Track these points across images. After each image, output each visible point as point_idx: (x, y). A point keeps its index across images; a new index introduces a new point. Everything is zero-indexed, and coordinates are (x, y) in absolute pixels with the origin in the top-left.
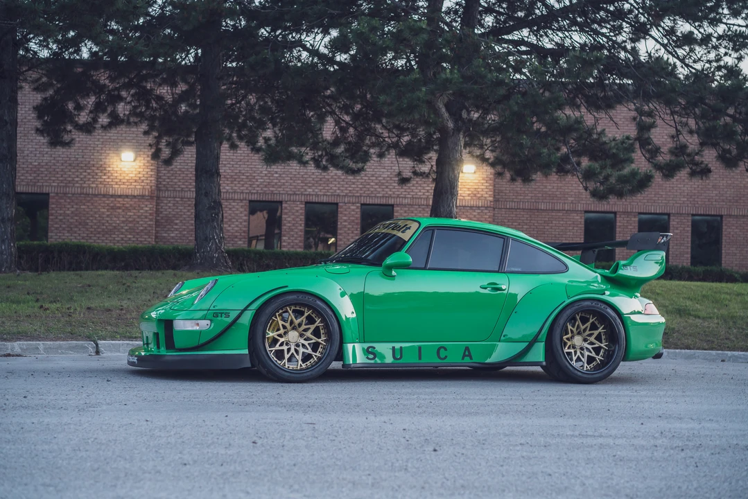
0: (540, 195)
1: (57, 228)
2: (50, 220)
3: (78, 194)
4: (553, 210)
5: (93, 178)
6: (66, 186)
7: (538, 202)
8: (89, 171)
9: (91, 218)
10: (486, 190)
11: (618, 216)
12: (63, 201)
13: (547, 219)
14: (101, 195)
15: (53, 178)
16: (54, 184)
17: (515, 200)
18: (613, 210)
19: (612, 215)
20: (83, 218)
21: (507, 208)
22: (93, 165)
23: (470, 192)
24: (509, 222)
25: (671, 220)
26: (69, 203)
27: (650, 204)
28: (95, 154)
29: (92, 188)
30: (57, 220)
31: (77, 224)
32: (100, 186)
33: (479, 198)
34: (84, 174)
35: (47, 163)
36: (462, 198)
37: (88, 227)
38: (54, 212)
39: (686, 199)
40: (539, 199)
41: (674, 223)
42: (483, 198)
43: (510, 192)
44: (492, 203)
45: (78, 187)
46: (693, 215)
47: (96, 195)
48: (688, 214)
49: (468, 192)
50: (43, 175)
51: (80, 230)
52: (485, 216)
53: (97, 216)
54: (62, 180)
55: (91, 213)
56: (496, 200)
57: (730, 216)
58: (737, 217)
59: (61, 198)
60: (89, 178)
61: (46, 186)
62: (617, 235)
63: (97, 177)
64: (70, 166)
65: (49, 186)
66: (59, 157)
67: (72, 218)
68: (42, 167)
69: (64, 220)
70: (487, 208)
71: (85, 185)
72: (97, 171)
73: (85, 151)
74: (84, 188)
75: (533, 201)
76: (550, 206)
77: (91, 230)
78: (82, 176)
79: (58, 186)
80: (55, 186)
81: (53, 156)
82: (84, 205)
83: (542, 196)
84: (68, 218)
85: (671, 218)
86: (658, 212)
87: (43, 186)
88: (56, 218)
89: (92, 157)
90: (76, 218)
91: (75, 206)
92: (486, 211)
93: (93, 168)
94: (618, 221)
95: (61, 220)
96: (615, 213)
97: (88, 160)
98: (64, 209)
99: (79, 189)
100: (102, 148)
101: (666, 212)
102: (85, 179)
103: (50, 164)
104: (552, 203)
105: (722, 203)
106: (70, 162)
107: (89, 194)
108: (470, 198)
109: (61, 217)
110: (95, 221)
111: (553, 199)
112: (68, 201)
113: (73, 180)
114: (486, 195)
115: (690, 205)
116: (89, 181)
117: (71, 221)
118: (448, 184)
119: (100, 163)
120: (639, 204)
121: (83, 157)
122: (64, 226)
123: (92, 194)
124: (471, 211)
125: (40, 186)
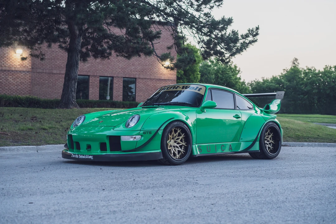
0: (54, 66)
4: (60, 74)
7: (53, 70)
10: (28, 63)
11: (90, 77)
13: (57, 78)
17: (41, 68)
18: (88, 75)
19: (88, 77)
21: (37, 72)
23: (20, 64)
24: (38, 79)
25: (114, 80)
27: (105, 72)
33: (24, 67)
36: (15, 66)
39: (120, 70)
40: (53, 68)
41: (115, 81)
42: (26, 67)
43: (39, 64)
44: (31, 70)
46: (124, 78)
48: (121, 77)
49: (19, 64)
52: (27, 76)
56: (32, 68)
57: (139, 78)
58: (142, 79)
62: (90, 86)
70: (28, 72)
75: (50, 69)
76: (58, 72)
83: (55, 67)
85: (114, 79)
86: (108, 76)
92: (28, 73)
94: (90, 80)
96: (89, 76)
101: (112, 76)
104: (59, 70)
105: (136, 72)
108: (19, 66)
111: (60, 68)
114: (28, 66)
115: (122, 73)
118: (75, 62)
120: (100, 72)
124: (20, 73)
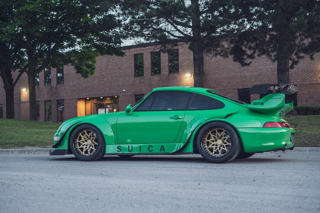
1: (301, 101)
2: (297, 97)
3: (309, 84)
5: (315, 76)
6: (303, 81)
8: (313, 73)
9: (315, 95)
12: (303, 88)
14: (319, 83)
15: (298, 78)
16: (298, 81)
20: (312, 95)
22: (315, 70)
26: (305, 88)
28: (315, 65)
29: (315, 81)
30: (301, 97)
31: (309, 98)
32: (318, 79)
34: (311, 75)
35: (295, 71)
37: (314, 99)
38: (299, 93)
45: (308, 81)
47: (316, 84)
50: (293, 77)
51: (310, 100)
53: (318, 93)
54: (301, 79)
55: (315, 92)
59: (302, 87)
60: (313, 76)
61: (295, 82)
63: (316, 75)
64: (305, 72)
65: (296, 82)
66: (300, 68)
67: (307, 95)
68: (293, 74)
69: (303, 97)
71: (312, 80)
72: (316, 73)
73: (311, 64)
74: (311, 81)
77: (316, 100)
78: (310, 76)
79: (300, 81)
80: (299, 82)
81: (297, 68)
82: (312, 89)
84: (305, 95)
87: (294, 82)
88: (300, 96)
89: (314, 66)
90: (308, 95)
91: (308, 90)
93: (314, 72)
95: (302, 97)
97: (312, 68)
98: (303, 91)
99: (309, 82)
100: (318, 62)
102: (311, 77)
103: (296, 72)
106: (305, 70)
107: (313, 84)
109: (302, 95)
110: (317, 96)
112: (305, 87)
113: (306, 78)
116: (313, 77)
117: (306, 96)
119: (318, 69)
121: (310, 67)
122: (304, 99)
123: (315, 84)
125: (292, 82)
